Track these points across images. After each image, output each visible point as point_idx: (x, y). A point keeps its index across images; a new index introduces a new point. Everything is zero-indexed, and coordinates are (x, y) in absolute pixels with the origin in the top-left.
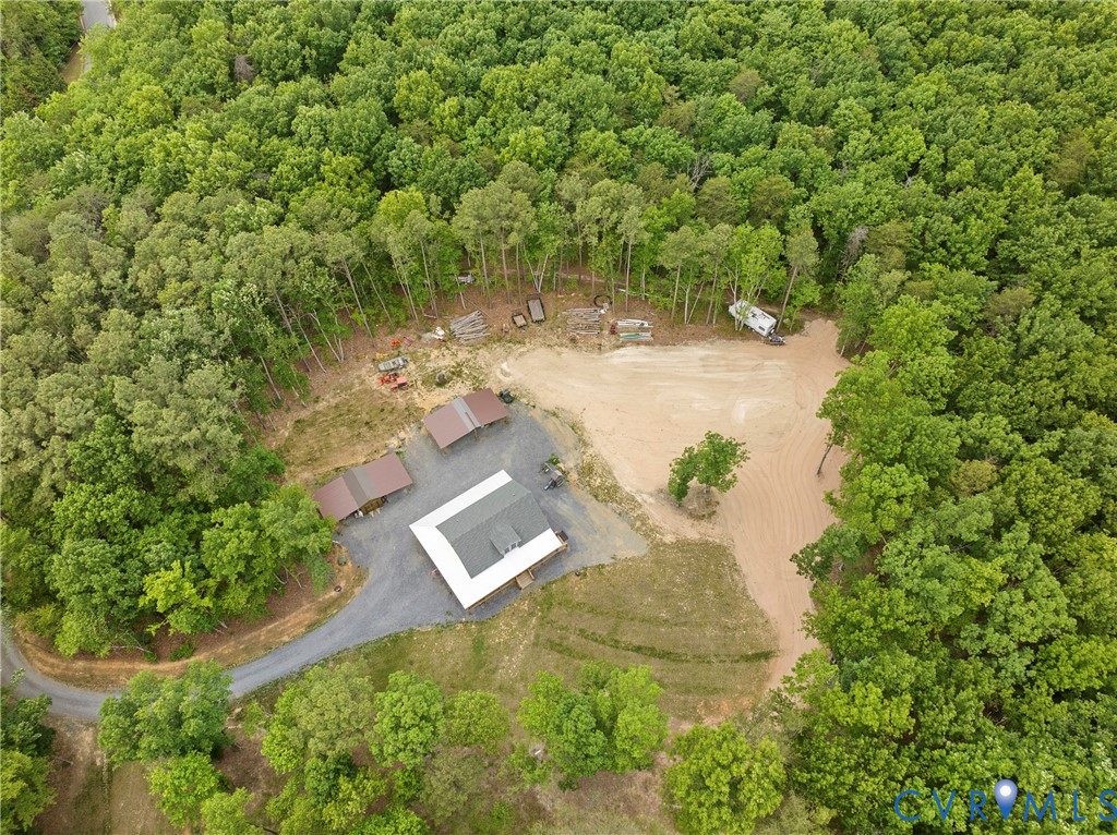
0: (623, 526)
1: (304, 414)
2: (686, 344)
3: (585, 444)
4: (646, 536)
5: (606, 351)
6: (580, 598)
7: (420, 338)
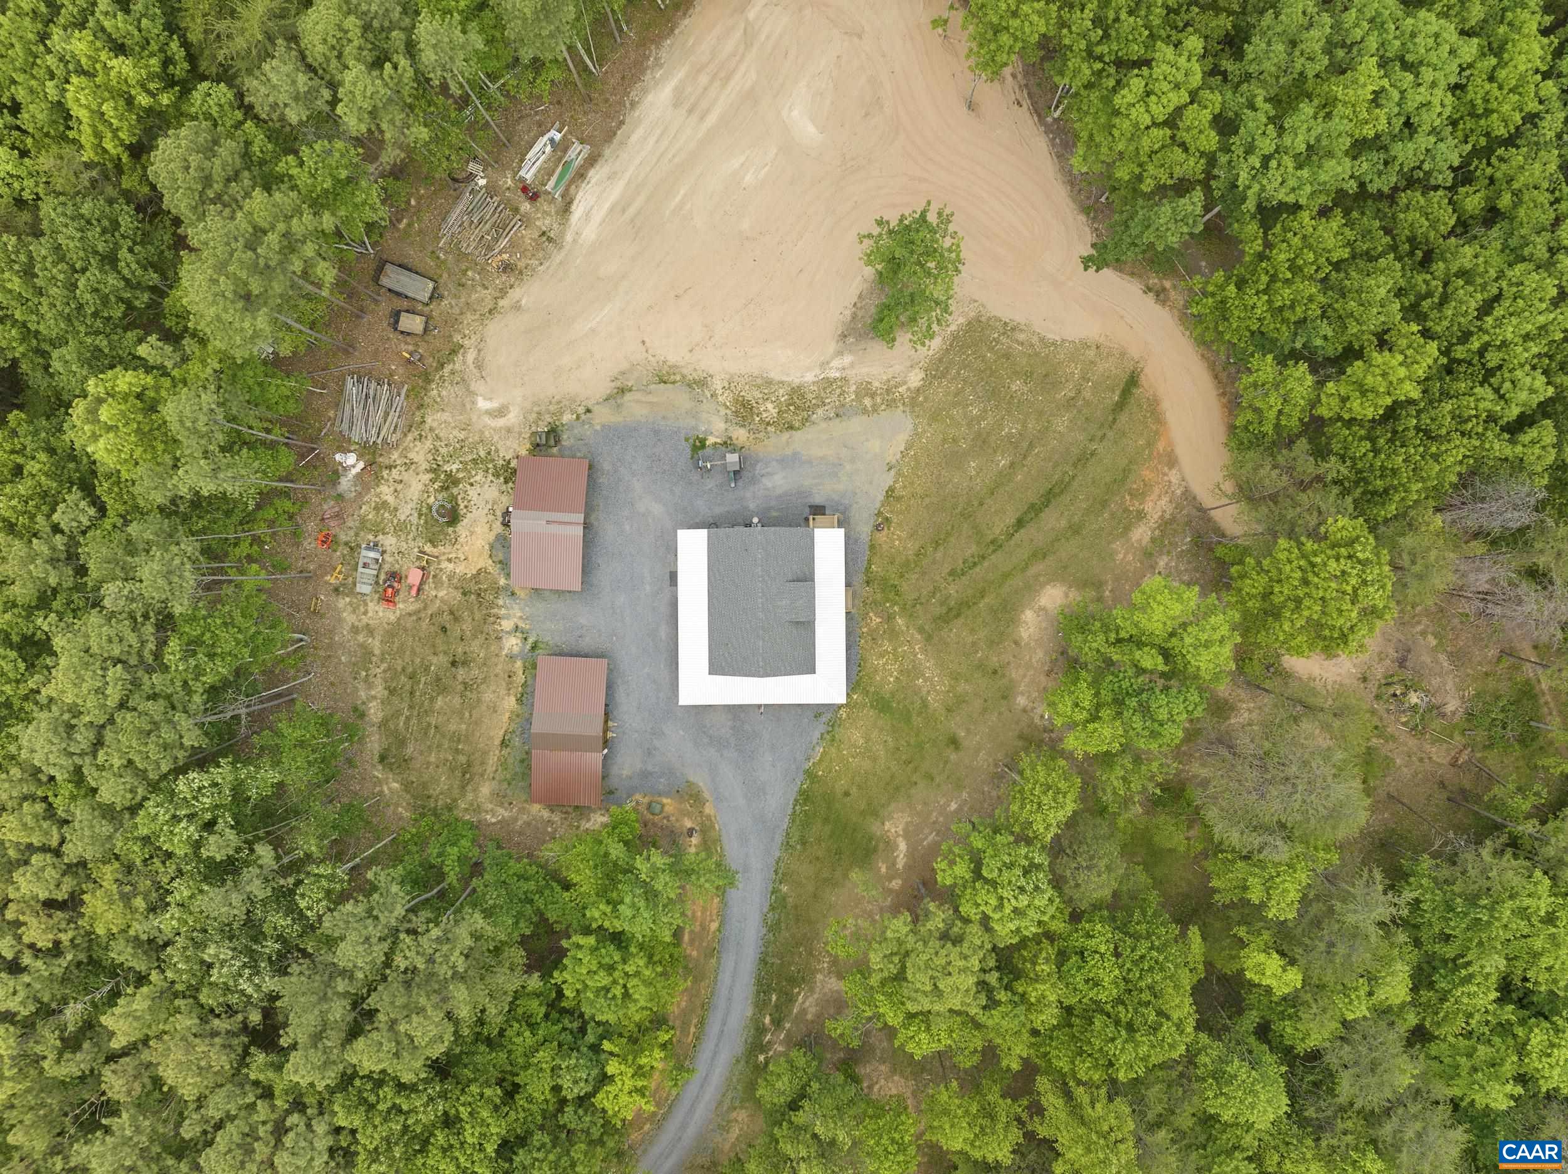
0: (856, 425)
1: (374, 744)
2: (633, 104)
3: (702, 383)
4: (891, 404)
5: (562, 234)
6: (912, 546)
7: (340, 497)
